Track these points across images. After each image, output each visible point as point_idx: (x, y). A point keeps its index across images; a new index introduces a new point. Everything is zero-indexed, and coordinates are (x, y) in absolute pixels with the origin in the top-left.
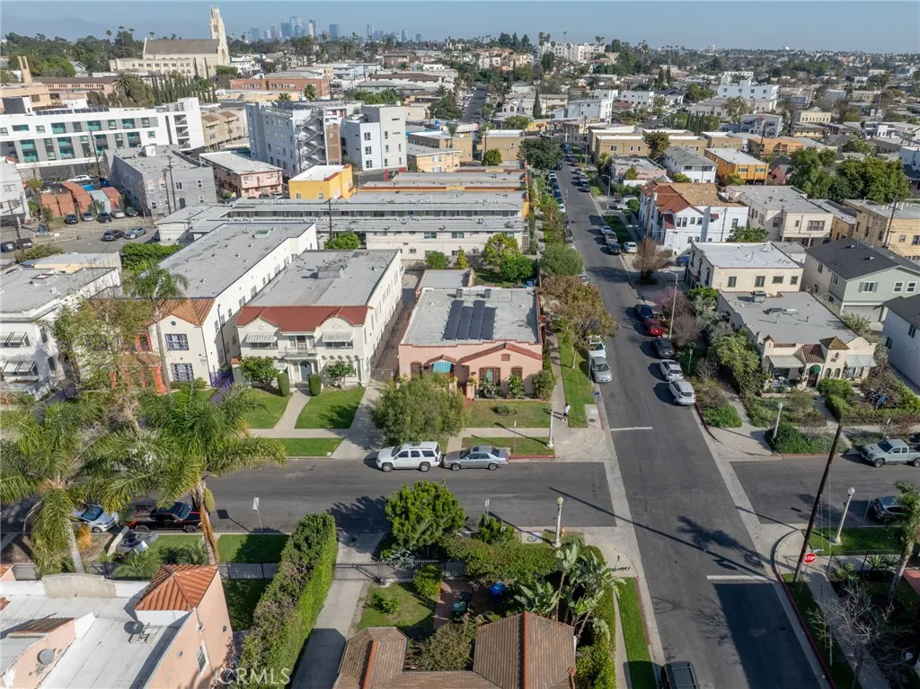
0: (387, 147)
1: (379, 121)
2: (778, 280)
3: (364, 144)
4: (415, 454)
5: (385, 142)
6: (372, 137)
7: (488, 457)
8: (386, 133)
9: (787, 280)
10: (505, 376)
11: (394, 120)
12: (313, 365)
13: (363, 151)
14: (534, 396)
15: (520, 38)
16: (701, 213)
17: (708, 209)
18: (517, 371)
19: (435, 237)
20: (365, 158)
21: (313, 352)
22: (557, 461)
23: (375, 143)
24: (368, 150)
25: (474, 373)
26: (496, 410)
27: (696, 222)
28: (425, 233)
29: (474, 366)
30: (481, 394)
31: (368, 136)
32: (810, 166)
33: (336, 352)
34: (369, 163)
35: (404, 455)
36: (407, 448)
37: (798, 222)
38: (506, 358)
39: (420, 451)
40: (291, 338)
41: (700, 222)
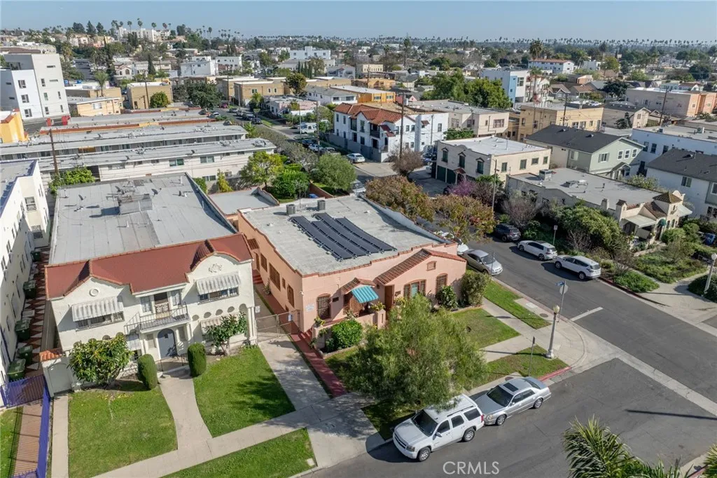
0: (46, 95)
1: (32, 67)
2: (535, 161)
3: (19, 92)
5: (43, 90)
6: (27, 84)
7: (532, 393)
8: (43, 81)
9: (541, 160)
10: (431, 288)
11: (48, 67)
12: (177, 332)
13: (20, 100)
14: (465, 303)
15: (95, 25)
16: (414, 121)
17: (419, 118)
18: (442, 279)
19: (183, 164)
20: (22, 106)
21: (180, 313)
22: (578, 371)
23: (31, 90)
24: (25, 98)
25: (399, 293)
27: (410, 130)
29: (398, 284)
31: (22, 84)
33: (211, 306)
34: (28, 112)
35: (445, 427)
36: (441, 417)
37: (487, 121)
38: (432, 266)
39: (462, 414)
40: (144, 300)
41: (413, 129)
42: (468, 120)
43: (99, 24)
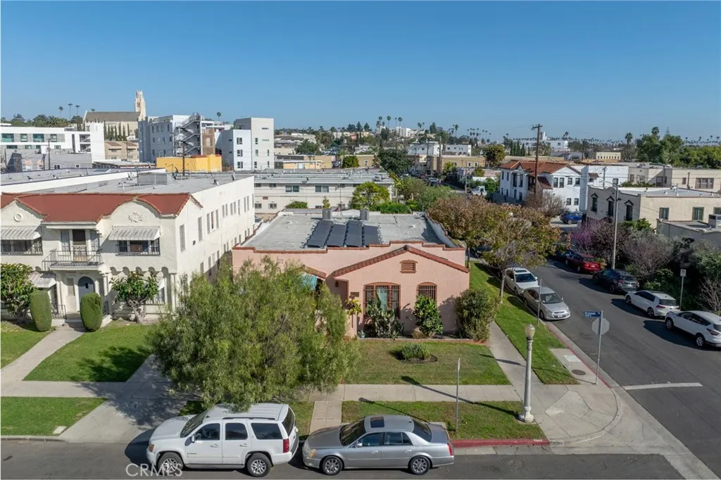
0: (257, 151)
1: (250, 128)
3: (236, 147)
4: (236, 432)
5: (255, 147)
6: (243, 141)
7: (407, 442)
8: (256, 140)
10: (409, 300)
11: (263, 129)
12: (97, 283)
13: (235, 154)
14: (460, 334)
15: (363, 125)
16: (578, 173)
17: (585, 170)
18: (427, 291)
19: (298, 191)
20: (237, 159)
23: (246, 147)
24: (240, 153)
25: (357, 294)
26: (399, 355)
27: (574, 183)
28: (287, 186)
29: (356, 283)
30: (369, 331)
31: (240, 141)
32: (661, 148)
33: (133, 262)
34: (240, 165)
35: (211, 433)
36: (218, 416)
37: (684, 179)
38: (409, 267)
39: (248, 424)
40: (63, 235)
41: (578, 183)
42: (657, 177)
43: (367, 124)
